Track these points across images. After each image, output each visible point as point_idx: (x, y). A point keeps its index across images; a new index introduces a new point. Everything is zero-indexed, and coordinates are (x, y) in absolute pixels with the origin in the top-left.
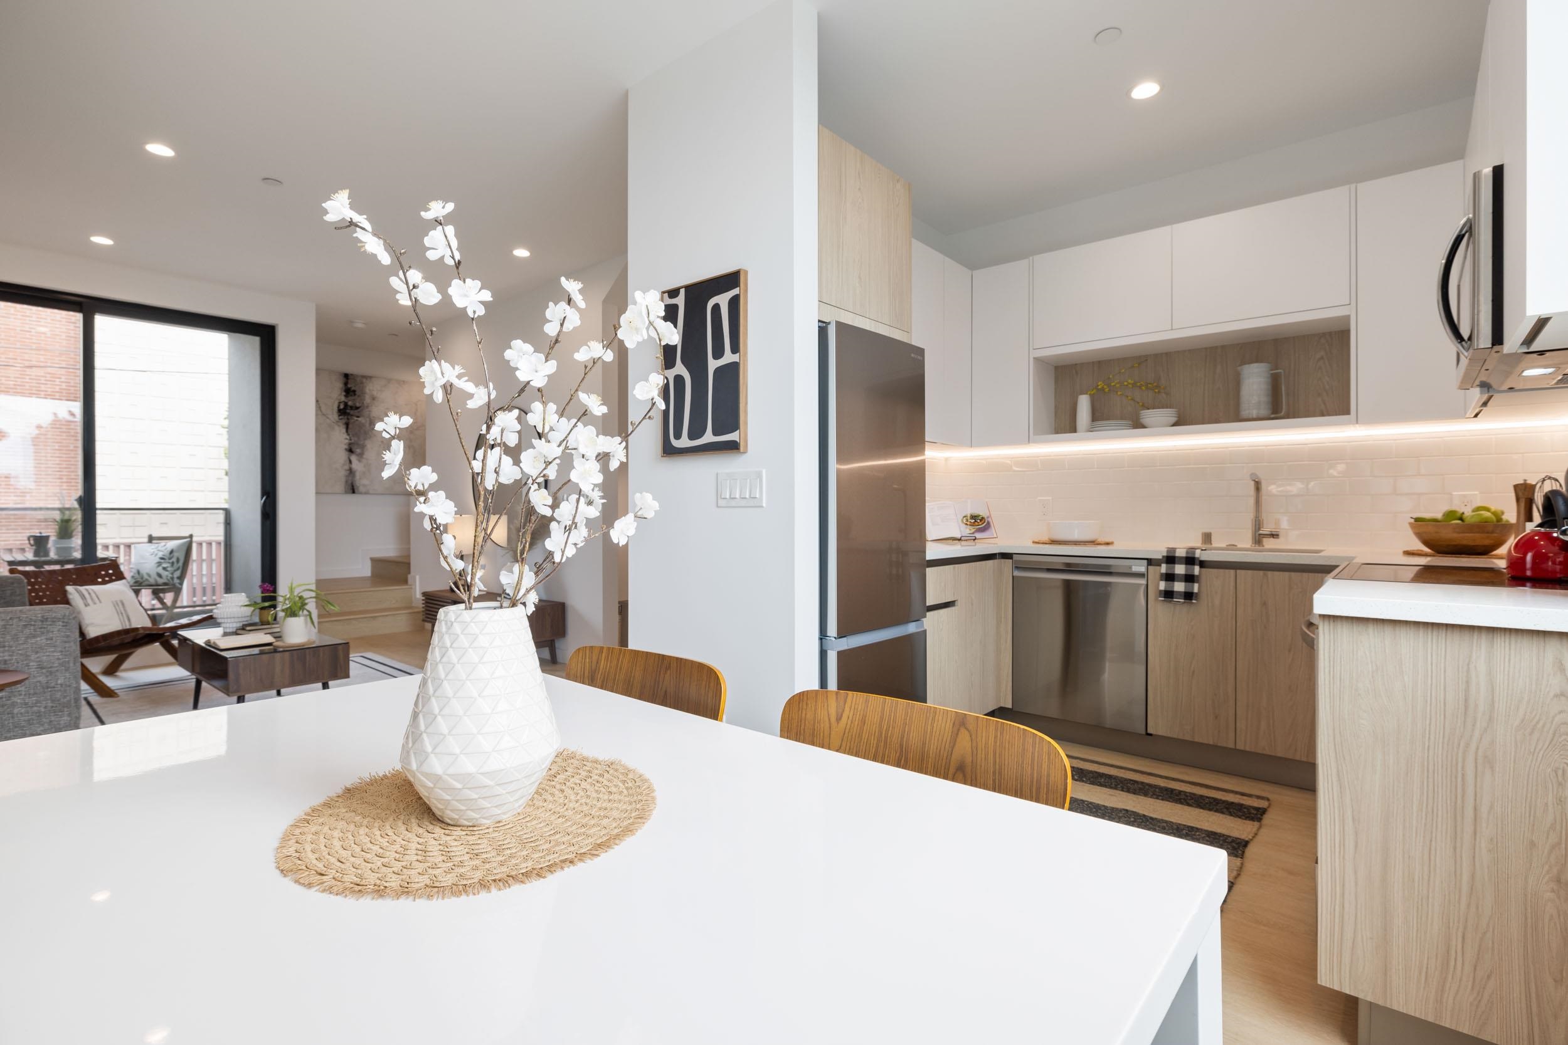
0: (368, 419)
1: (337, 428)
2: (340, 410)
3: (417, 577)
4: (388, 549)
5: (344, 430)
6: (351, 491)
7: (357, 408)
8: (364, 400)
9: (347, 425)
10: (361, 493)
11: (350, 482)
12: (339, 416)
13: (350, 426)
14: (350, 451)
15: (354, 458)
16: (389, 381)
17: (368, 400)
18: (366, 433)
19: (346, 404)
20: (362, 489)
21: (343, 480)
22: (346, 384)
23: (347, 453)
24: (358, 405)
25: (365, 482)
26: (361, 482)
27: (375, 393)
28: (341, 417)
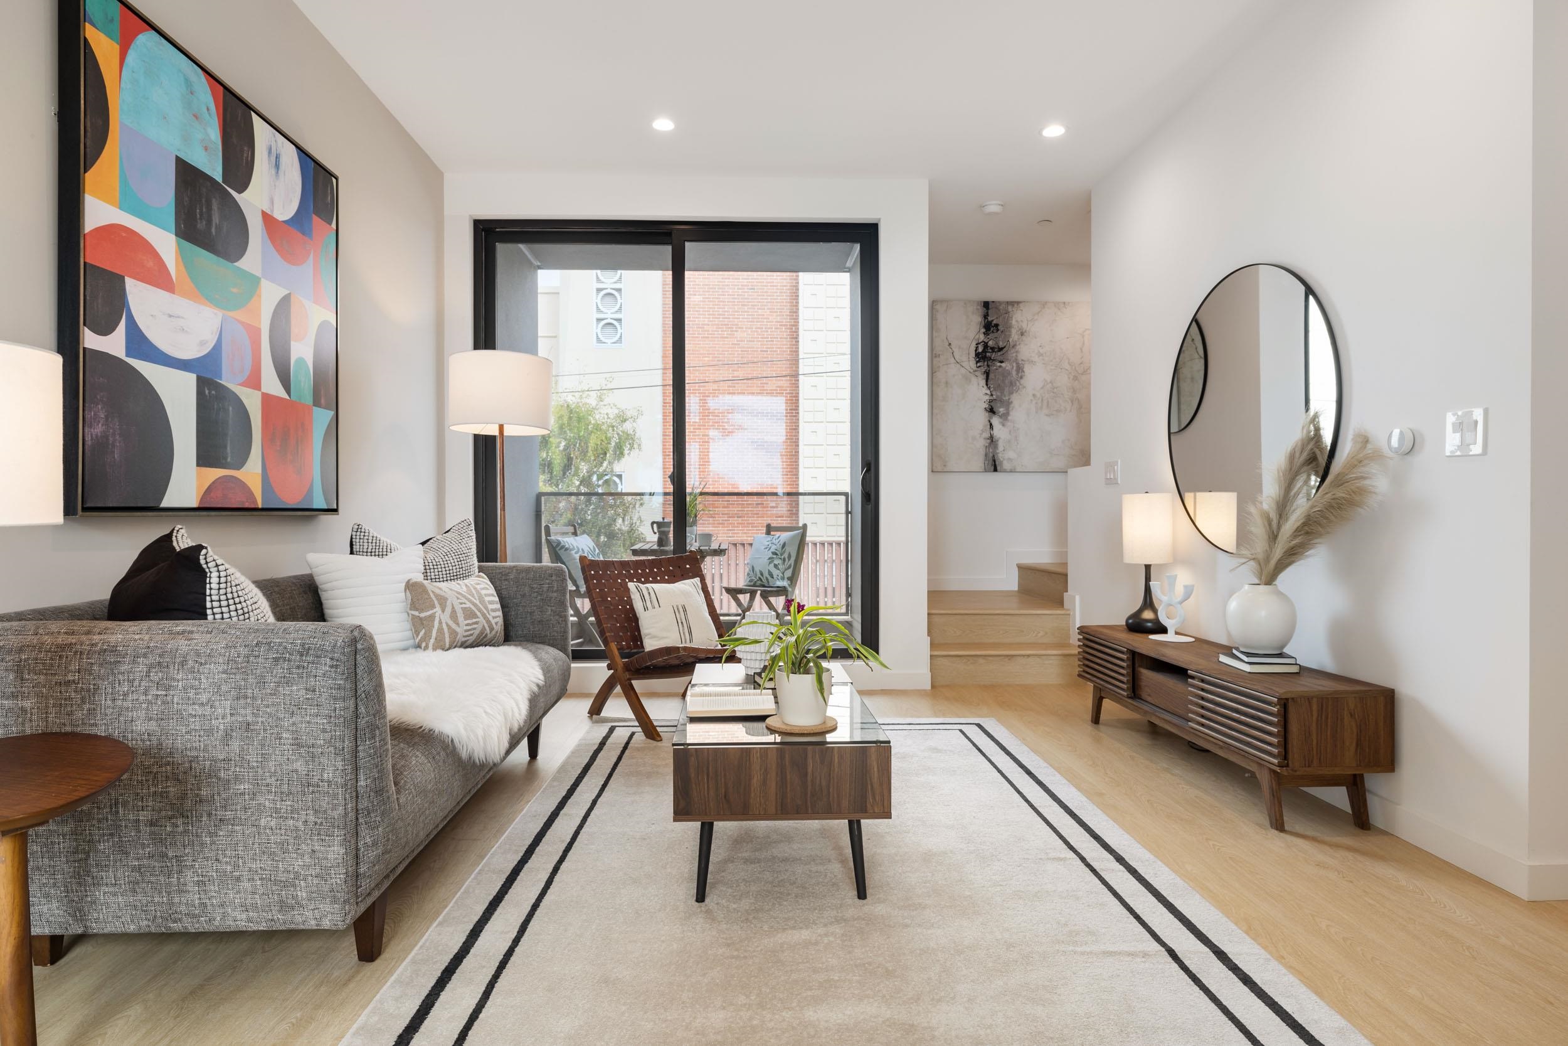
0: (1014, 364)
1: (974, 379)
2: (977, 355)
3: (1077, 598)
4: (1041, 555)
5: (984, 381)
6: (993, 468)
7: (1001, 349)
8: (1010, 336)
9: (987, 374)
10: (1005, 471)
11: (991, 455)
12: (977, 362)
13: (991, 376)
14: (992, 411)
15: (995, 421)
16: (1044, 304)
17: (1014, 336)
18: (1012, 384)
19: (986, 345)
20: (1006, 465)
21: (982, 452)
22: (986, 316)
23: (987, 414)
24: (1001, 345)
25: (1011, 454)
26: (1006, 455)
27: (1024, 325)
28: (978, 365)
